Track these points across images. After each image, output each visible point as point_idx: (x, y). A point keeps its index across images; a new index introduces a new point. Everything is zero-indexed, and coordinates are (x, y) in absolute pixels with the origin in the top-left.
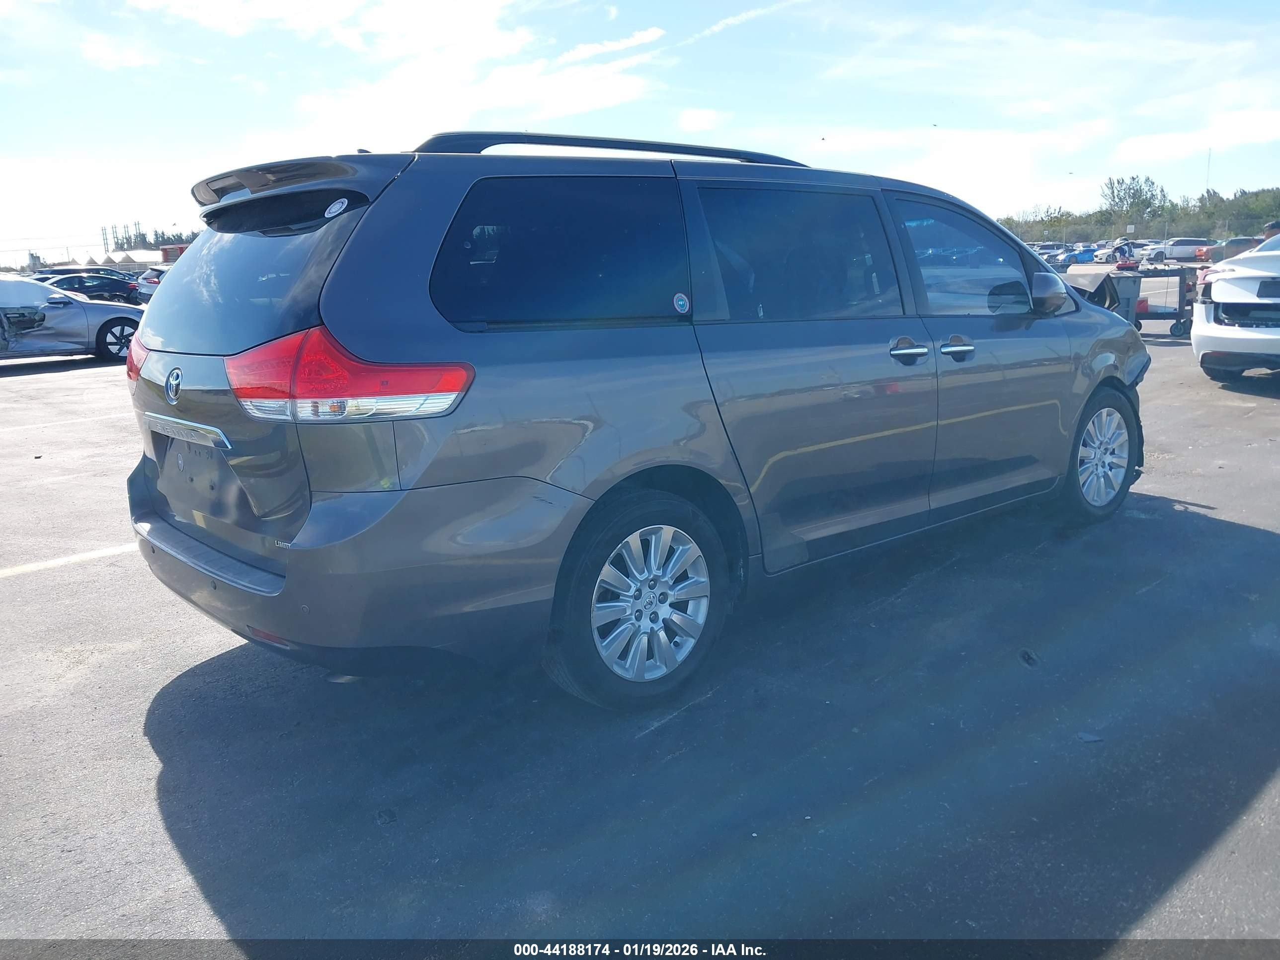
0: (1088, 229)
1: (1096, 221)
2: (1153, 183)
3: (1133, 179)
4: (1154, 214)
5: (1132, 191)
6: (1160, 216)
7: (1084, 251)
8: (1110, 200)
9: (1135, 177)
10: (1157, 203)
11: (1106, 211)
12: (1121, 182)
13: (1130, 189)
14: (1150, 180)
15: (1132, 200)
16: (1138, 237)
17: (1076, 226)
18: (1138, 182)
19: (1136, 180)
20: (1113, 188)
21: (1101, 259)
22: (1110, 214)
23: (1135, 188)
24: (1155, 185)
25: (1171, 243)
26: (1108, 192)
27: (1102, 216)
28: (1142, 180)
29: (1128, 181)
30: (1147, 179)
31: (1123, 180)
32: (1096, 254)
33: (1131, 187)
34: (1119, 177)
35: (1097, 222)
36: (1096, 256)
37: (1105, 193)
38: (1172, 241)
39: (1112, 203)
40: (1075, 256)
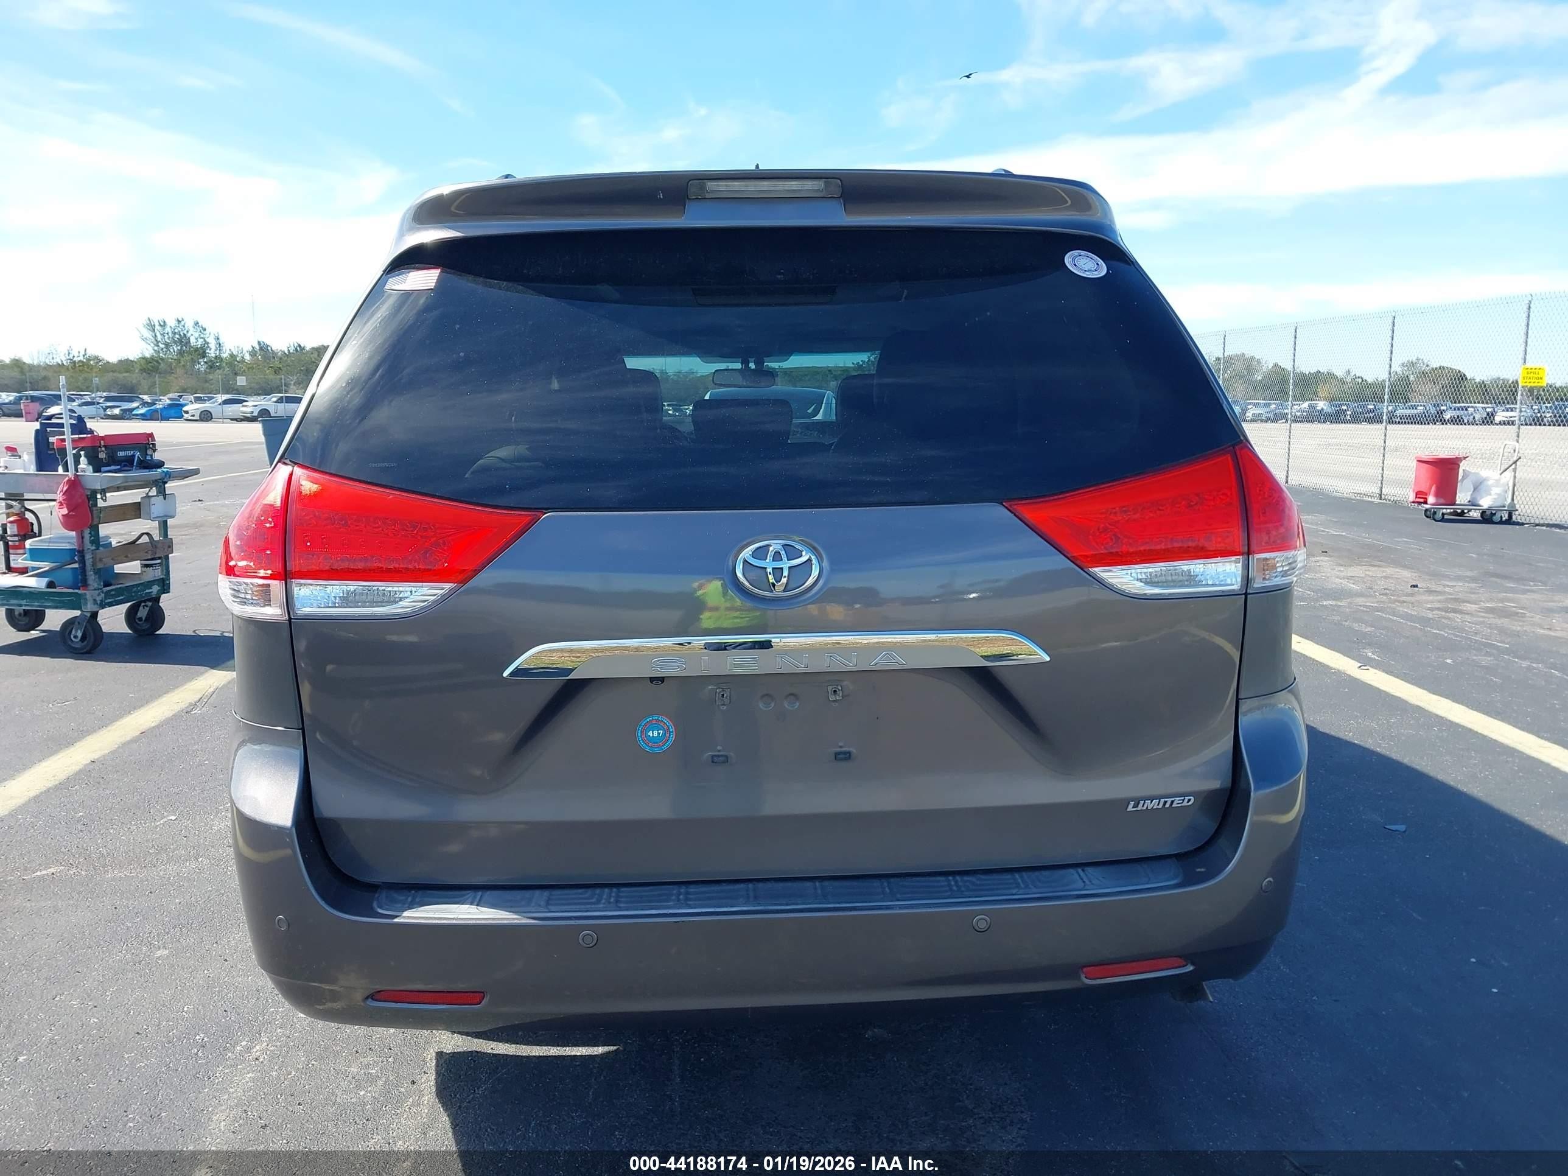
0: (134, 377)
1: (141, 370)
2: (205, 330)
3: (179, 322)
4: (212, 365)
5: (177, 336)
6: (219, 368)
7: (170, 405)
8: (153, 345)
9: (180, 320)
10: (212, 353)
11: (152, 358)
12: (163, 325)
13: (175, 333)
14: (200, 324)
15: (179, 348)
16: (197, 390)
17: (115, 374)
18: (184, 326)
19: (182, 323)
20: (154, 330)
21: (193, 416)
22: (157, 362)
23: (182, 334)
24: (207, 332)
25: (275, 399)
26: (148, 334)
27: (148, 364)
28: (189, 324)
29: (171, 323)
30: (197, 324)
31: (164, 322)
32: (185, 409)
33: (176, 331)
34: (161, 319)
35: (143, 370)
36: (187, 412)
37: (145, 336)
38: (275, 397)
39: (156, 348)
40: (156, 411)
